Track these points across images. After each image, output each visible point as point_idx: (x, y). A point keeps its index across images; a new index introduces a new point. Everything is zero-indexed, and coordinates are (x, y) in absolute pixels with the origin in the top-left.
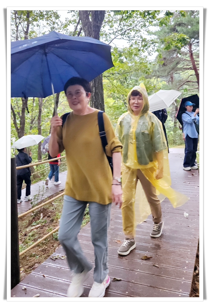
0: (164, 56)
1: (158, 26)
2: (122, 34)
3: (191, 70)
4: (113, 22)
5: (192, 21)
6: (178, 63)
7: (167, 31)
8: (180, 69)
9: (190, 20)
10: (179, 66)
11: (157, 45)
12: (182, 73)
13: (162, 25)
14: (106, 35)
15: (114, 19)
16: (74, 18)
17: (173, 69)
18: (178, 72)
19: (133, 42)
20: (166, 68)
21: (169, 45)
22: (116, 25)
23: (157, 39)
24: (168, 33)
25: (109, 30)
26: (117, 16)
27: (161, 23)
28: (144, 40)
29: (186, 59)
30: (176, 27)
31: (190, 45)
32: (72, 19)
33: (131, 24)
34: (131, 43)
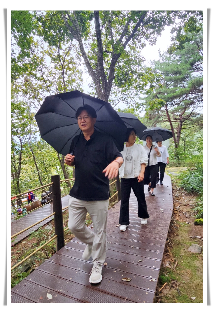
0: (150, 114)
1: (145, 94)
2: (123, 100)
3: (167, 122)
4: (117, 93)
5: (167, 91)
6: (159, 118)
7: (152, 97)
8: (161, 121)
9: (166, 90)
10: (160, 119)
11: (145, 106)
12: (162, 124)
13: (148, 94)
14: (113, 101)
15: (118, 91)
16: (93, 91)
17: (156, 121)
18: (159, 123)
19: (130, 104)
20: (151, 121)
21: (152, 107)
22: (119, 95)
23: (145, 102)
24: (152, 99)
25: (115, 98)
26: (119, 89)
27: (148, 93)
28: (137, 104)
29: (164, 115)
30: (157, 95)
31: (166, 106)
32: (92, 92)
33: (128, 94)
34: (129, 106)
